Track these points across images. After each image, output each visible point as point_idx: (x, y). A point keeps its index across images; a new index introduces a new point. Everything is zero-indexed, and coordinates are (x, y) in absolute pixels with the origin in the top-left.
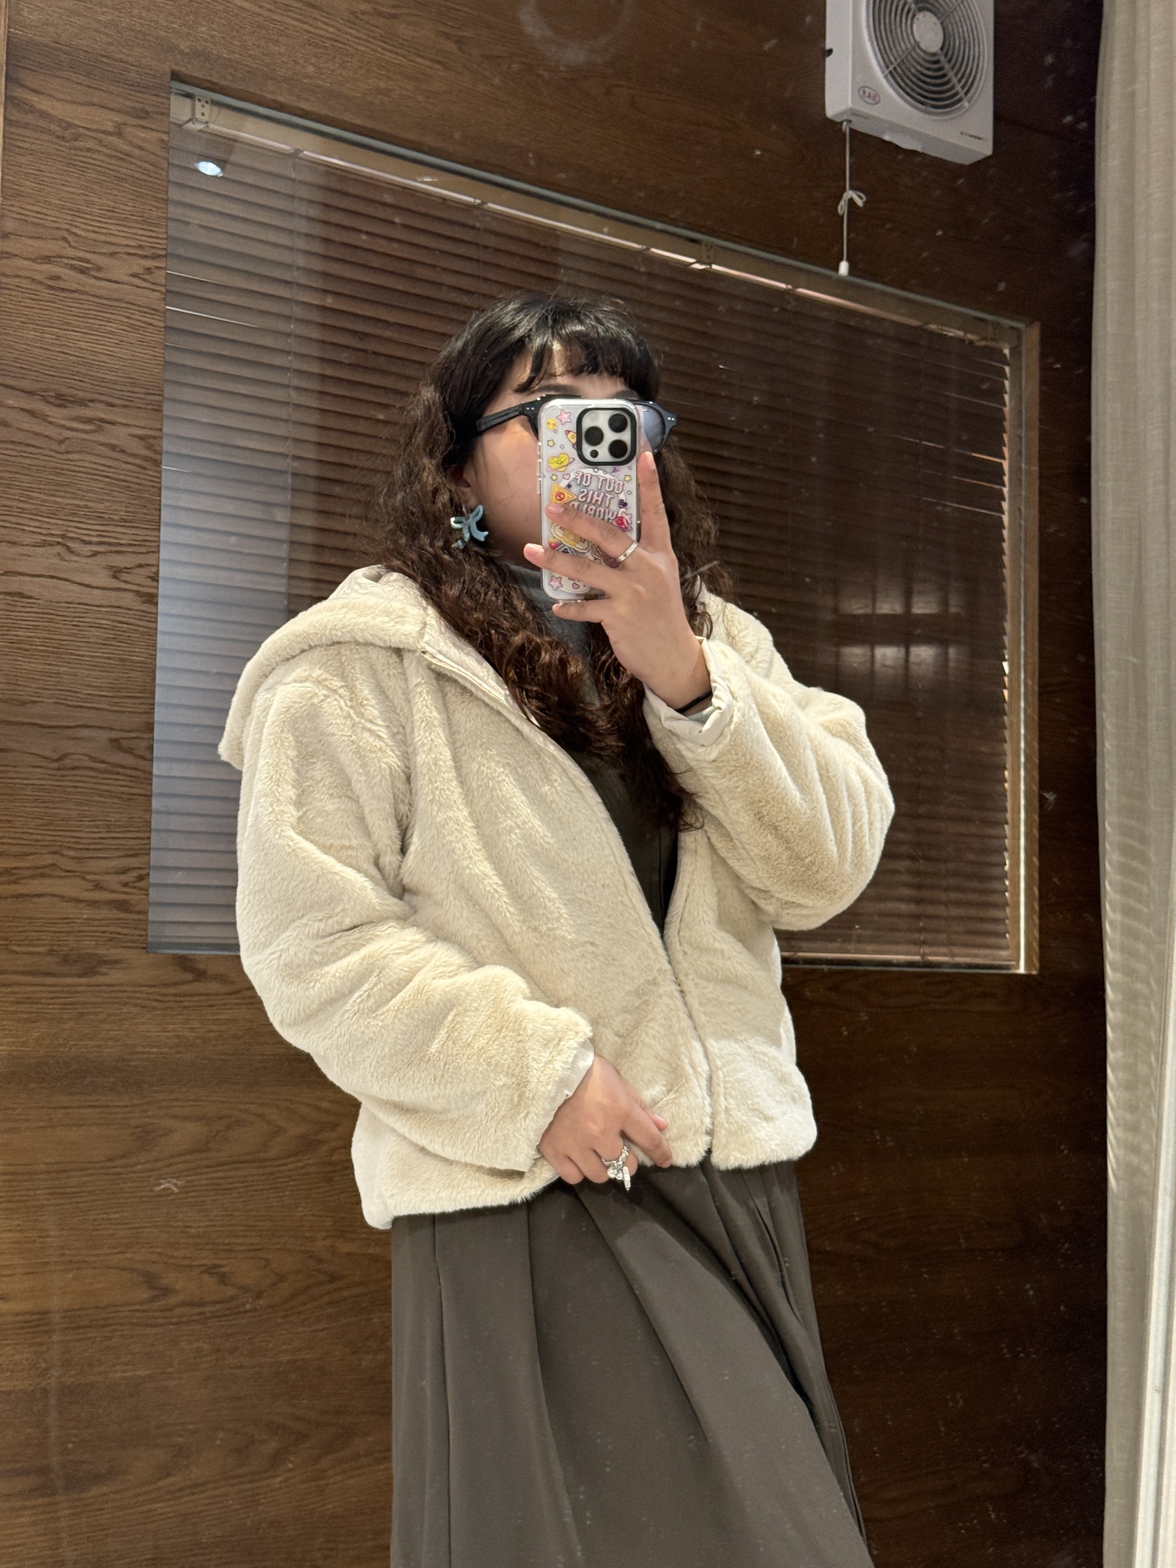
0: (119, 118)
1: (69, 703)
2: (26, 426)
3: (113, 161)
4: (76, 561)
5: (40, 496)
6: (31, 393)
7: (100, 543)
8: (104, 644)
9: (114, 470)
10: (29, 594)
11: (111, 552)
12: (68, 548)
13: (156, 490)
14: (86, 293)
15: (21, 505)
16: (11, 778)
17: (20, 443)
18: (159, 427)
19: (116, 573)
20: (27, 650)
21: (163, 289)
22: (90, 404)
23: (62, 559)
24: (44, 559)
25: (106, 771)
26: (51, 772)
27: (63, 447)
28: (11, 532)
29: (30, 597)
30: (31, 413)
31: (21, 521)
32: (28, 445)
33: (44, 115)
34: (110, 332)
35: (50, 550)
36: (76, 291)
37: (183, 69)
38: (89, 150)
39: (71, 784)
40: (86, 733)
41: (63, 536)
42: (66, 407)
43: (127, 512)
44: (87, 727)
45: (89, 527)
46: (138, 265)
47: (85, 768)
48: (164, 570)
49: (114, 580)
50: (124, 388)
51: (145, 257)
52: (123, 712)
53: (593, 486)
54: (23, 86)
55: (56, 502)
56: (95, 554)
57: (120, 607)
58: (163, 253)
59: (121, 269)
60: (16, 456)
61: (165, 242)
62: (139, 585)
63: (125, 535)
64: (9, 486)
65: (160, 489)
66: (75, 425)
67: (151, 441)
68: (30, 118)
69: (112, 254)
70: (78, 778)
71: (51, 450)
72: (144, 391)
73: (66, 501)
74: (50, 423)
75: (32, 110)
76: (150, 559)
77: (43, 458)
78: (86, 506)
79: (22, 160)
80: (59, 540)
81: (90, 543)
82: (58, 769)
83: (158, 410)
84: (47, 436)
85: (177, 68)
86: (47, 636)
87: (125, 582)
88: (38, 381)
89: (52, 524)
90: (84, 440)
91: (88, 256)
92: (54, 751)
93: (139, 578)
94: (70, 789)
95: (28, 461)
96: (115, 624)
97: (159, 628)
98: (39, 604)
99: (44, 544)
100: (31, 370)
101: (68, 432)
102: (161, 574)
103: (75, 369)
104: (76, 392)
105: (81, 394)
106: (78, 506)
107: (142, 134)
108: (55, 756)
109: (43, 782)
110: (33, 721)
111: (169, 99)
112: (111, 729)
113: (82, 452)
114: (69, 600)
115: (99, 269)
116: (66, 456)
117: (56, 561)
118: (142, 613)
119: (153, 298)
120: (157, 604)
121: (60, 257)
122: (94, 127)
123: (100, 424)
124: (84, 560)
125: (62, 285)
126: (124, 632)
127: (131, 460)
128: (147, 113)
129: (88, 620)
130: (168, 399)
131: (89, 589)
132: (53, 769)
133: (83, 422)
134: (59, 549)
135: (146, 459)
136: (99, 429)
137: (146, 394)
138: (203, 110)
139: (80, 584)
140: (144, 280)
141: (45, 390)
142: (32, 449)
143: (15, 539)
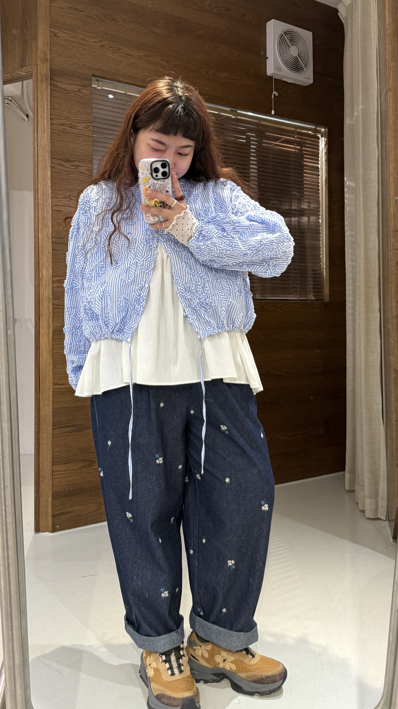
0: (79, 87)
2: (59, 168)
3: (78, 98)
4: (73, 202)
6: (60, 159)
9: (81, 178)
10: (61, 211)
12: (71, 199)
14: (73, 133)
15: (58, 188)
16: (59, 257)
17: (57, 172)
18: (92, 166)
20: (61, 225)
21: (92, 131)
22: (75, 162)
23: (69, 201)
24: (65, 202)
27: (68, 173)
28: (56, 195)
30: (60, 164)
31: (59, 192)
33: (60, 88)
34: (79, 143)
35: (66, 199)
36: (70, 133)
37: (95, 74)
38: (72, 96)
41: (69, 196)
42: (68, 163)
45: (76, 193)
46: (86, 125)
50: (84, 157)
51: (87, 123)
54: (55, 81)
55: (67, 187)
58: (92, 121)
59: (81, 126)
60: (57, 176)
61: (92, 119)
64: (55, 183)
66: (71, 167)
67: (90, 171)
68: (57, 89)
69: (79, 123)
71: (66, 174)
72: (88, 157)
73: (70, 187)
74: (65, 167)
75: (57, 86)
77: (64, 176)
78: (75, 188)
79: (55, 100)
83: (92, 162)
84: (64, 171)
85: (93, 73)
88: (61, 156)
89: (66, 193)
90: (74, 171)
91: (72, 123)
95: (60, 177)
98: (64, 213)
100: (60, 154)
101: (70, 169)
103: (71, 153)
104: (71, 159)
105: (72, 159)
106: (73, 188)
107: (85, 91)
110: (64, 243)
111: (92, 81)
113: (73, 174)
115: (76, 126)
116: (69, 175)
119: (89, 133)
121: (66, 124)
122: (73, 90)
125: (67, 131)
127: (85, 175)
128: (86, 86)
130: (94, 159)
133: (74, 166)
134: (68, 199)
136: (77, 168)
138: (101, 84)
140: (87, 129)
141: (63, 159)
142: (60, 174)
143: (57, 197)
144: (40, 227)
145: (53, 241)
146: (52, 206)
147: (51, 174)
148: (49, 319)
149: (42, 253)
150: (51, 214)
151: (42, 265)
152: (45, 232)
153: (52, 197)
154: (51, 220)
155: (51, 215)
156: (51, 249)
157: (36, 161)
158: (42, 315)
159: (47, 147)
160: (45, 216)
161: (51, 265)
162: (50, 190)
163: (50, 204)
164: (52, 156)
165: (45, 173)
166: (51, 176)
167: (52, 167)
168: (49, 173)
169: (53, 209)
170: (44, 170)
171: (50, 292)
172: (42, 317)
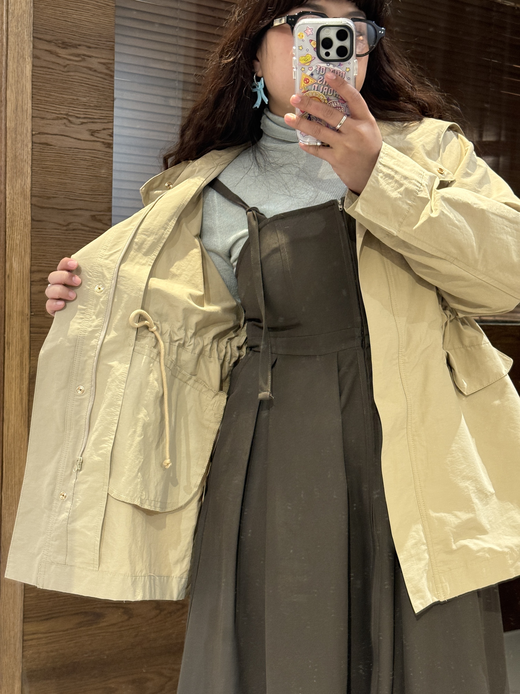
1: (71, 198)
2: (48, 59)
4: (73, 127)
5: (55, 94)
6: (49, 42)
7: (85, 118)
8: (87, 169)
9: (91, 81)
10: (51, 143)
11: (90, 122)
12: (69, 121)
13: (112, 91)
15: (46, 99)
16: (44, 235)
17: (45, 67)
18: (112, 58)
19: (93, 133)
20: (50, 172)
22: (78, 46)
23: (66, 126)
24: (57, 127)
25: (89, 231)
26: (63, 232)
27: (66, 69)
28: (41, 112)
29: (51, 145)
30: (51, 52)
31: (47, 107)
32: (49, 68)
34: (88, 10)
35: (60, 121)
39: (73, 237)
40: (79, 212)
41: (67, 114)
42: (67, 49)
43: (98, 102)
44: (81, 209)
45: (79, 110)
47: (79, 230)
48: (116, 131)
49: (92, 137)
50: (95, 38)
52: (97, 202)
55: (63, 98)
56: (82, 123)
57: (95, 150)
60: (43, 74)
62: (103, 139)
63: (96, 114)
64: (40, 89)
65: (113, 90)
66: (72, 58)
67: (109, 66)
70: (76, 235)
71: (60, 70)
73: (69, 97)
74: (60, 57)
76: (109, 126)
77: (56, 75)
78: (77, 99)
80: (65, 116)
81: (79, 118)
82: (67, 230)
83: (112, 49)
84: (58, 64)
86: (60, 164)
87: (97, 137)
88: (53, 36)
89: (61, 108)
90: (76, 65)
92: (64, 221)
93: (103, 135)
94: (72, 240)
95: (49, 76)
96: (93, 158)
97: (114, 159)
98: (56, 149)
99: (58, 119)
100: (50, 30)
101: (68, 61)
102: (114, 133)
103: (71, 29)
104: (72, 41)
105: (74, 42)
106: (73, 99)
108: (65, 224)
109: (59, 237)
110: (55, 207)
112: (91, 210)
113: (76, 71)
114: (70, 146)
116: (68, 74)
117: (63, 127)
118: (105, 153)
120: (112, 148)
123: (84, 57)
124: (76, 126)
126: (97, 162)
127: (99, 75)
129: (80, 156)
130: (118, 43)
131: (80, 141)
132: (64, 230)
133: (76, 56)
134: (65, 121)
135: (106, 74)
136: (84, 60)
137: (106, 41)
139: (75, 138)
141: (57, 40)
142: (50, 70)
143: (43, 116)
144: (8, 175)
145: (33, 203)
146: (33, 135)
147: (33, 70)
148: (22, 353)
149: (12, 226)
150: (30, 150)
151: (12, 249)
152: (18, 186)
153: (33, 117)
154: (30, 162)
155: (30, 152)
156: (29, 218)
157: (5, 44)
158: (9, 344)
159: (26, 16)
160: (18, 154)
161: (29, 250)
162: (30, 101)
163: (30, 130)
164: (35, 35)
165: (20, 69)
166: (33, 75)
167: (35, 57)
168: (28, 69)
169: (34, 140)
170: (18, 61)
171: (25, 301)
172: (8, 349)
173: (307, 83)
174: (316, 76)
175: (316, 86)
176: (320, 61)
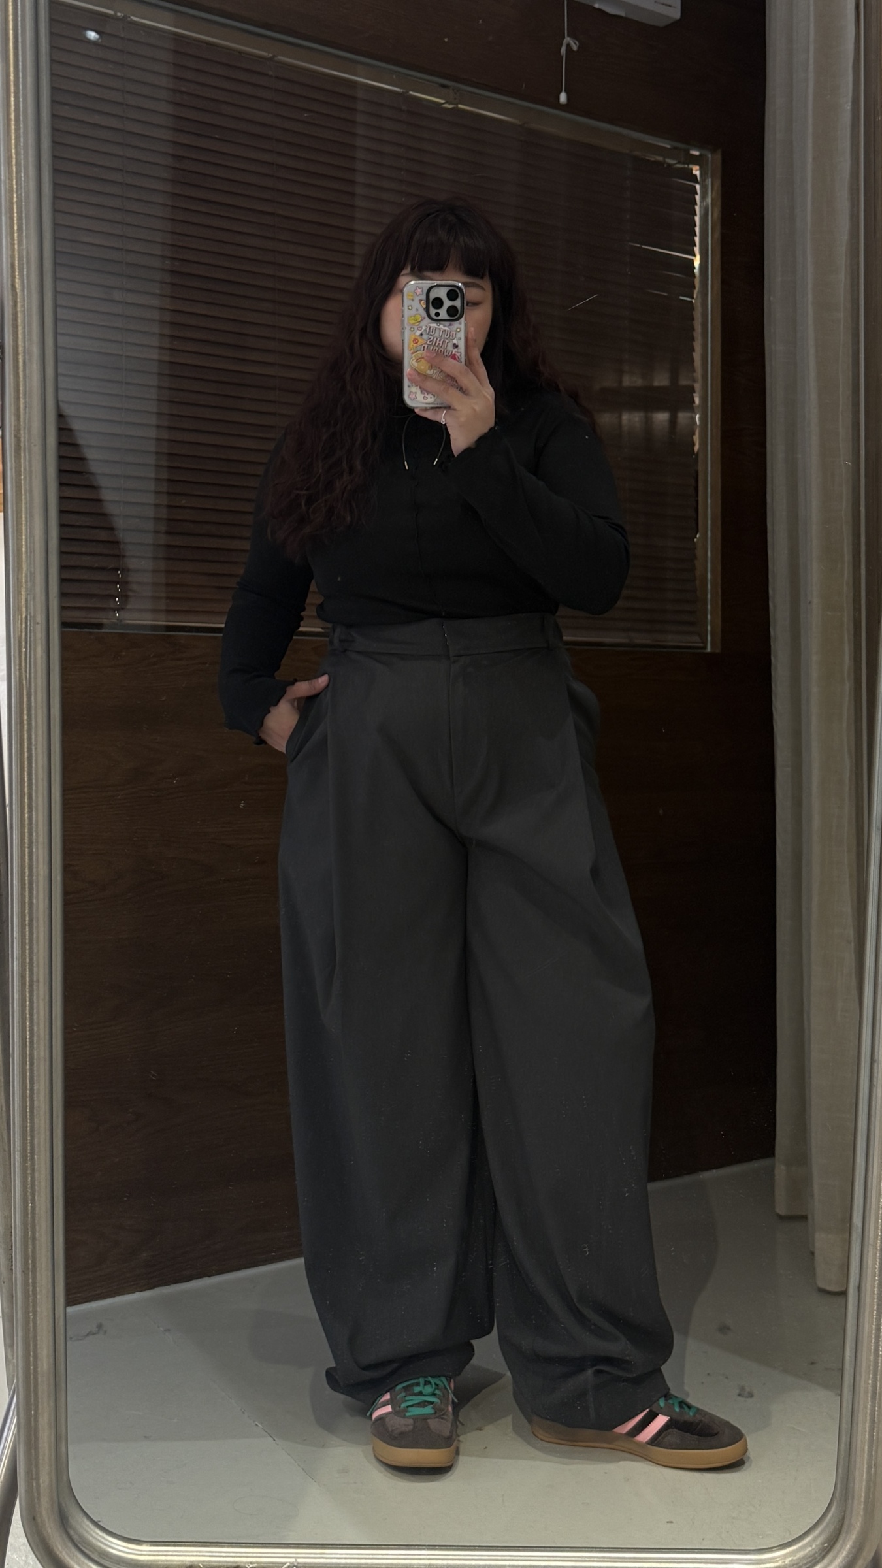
53: (437, 335)
173: (416, 343)
174: (425, 336)
175: (426, 346)
176: (429, 321)
